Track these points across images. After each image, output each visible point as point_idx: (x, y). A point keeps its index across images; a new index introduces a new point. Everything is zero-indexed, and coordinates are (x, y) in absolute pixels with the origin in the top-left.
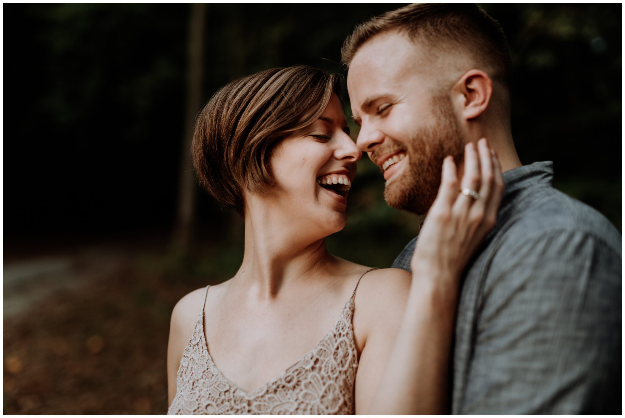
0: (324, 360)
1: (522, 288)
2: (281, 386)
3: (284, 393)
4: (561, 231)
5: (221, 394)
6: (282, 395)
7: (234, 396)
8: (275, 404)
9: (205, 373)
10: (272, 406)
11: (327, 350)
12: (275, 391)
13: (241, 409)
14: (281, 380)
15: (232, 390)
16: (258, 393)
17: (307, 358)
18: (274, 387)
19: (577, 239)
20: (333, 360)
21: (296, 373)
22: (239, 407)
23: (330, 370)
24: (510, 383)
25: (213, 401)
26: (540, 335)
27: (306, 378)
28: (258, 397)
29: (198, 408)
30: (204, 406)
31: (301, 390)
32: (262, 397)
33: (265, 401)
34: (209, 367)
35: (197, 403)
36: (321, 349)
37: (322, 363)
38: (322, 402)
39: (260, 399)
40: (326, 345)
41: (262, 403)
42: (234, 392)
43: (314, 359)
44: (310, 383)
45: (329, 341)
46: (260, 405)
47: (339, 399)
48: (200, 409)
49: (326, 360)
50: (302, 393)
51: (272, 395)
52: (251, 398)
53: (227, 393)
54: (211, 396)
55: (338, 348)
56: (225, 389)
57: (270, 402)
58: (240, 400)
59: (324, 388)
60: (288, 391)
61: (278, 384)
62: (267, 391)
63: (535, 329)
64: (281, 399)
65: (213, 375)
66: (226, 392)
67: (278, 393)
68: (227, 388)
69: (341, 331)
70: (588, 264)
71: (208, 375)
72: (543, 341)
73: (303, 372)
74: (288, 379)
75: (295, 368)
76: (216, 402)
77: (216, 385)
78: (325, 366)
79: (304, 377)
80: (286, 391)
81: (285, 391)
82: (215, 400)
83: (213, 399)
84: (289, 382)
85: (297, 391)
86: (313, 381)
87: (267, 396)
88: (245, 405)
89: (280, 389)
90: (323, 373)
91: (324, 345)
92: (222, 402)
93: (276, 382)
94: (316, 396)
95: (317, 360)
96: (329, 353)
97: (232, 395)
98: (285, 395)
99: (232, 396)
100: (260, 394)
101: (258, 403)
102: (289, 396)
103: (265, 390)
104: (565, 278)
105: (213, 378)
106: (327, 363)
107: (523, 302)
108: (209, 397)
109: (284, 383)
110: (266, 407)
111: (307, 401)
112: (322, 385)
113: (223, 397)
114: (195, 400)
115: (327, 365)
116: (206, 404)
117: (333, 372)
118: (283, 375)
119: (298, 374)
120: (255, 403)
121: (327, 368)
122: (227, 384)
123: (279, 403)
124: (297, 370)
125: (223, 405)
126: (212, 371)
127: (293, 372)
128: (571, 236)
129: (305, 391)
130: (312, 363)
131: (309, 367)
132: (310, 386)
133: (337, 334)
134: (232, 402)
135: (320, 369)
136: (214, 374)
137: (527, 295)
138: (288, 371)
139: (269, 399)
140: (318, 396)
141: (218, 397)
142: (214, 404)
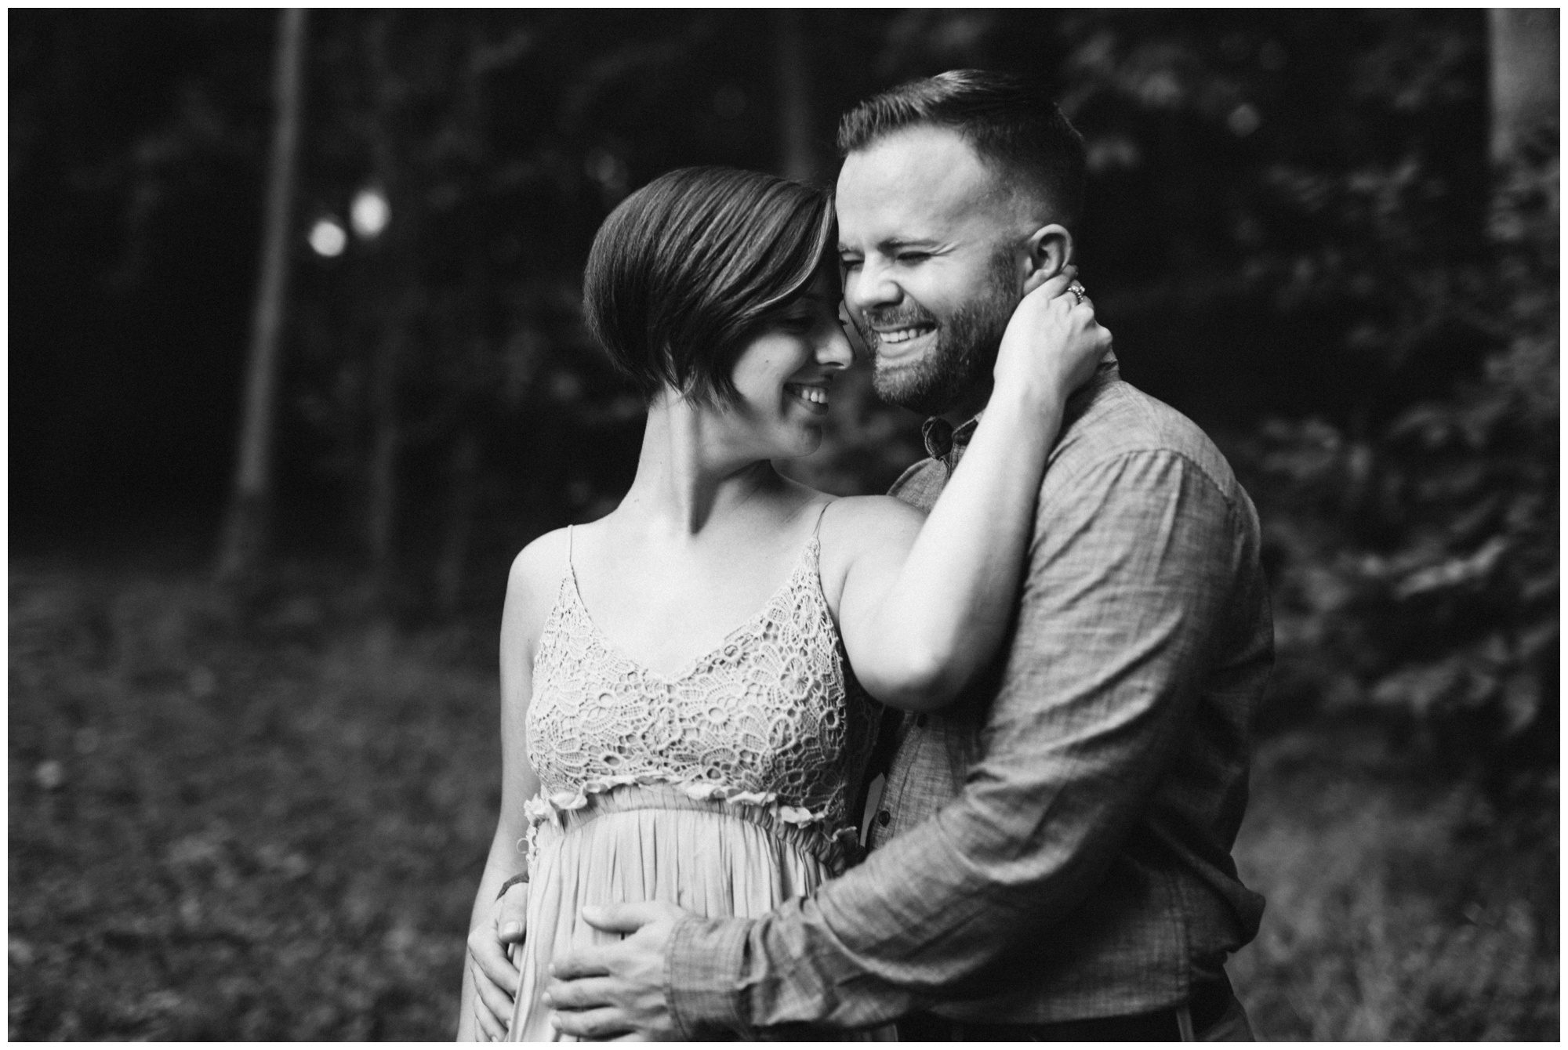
0: (781, 625)
1: (1087, 528)
2: (718, 662)
3: (724, 671)
4: (1140, 452)
5: (622, 678)
6: (720, 674)
7: (644, 680)
8: (711, 688)
9: (591, 649)
10: (706, 692)
11: (783, 611)
12: (710, 669)
13: (658, 698)
14: (718, 651)
15: (640, 673)
16: (684, 672)
17: (754, 622)
18: (709, 662)
19: (1161, 462)
20: (794, 624)
21: (741, 641)
22: (653, 696)
23: (790, 639)
24: (1065, 654)
25: (611, 688)
26: (1108, 591)
27: (756, 650)
28: (683, 680)
29: (586, 700)
30: (596, 697)
31: (750, 667)
32: (690, 678)
33: (694, 685)
34: (596, 641)
35: (584, 692)
36: (775, 609)
37: (778, 629)
38: (783, 685)
39: (687, 681)
40: (782, 604)
41: (692, 688)
42: (644, 674)
43: (765, 623)
44: (763, 656)
45: (784, 598)
46: (687, 691)
47: (807, 679)
48: (589, 702)
49: (784, 625)
50: (752, 671)
51: (705, 675)
52: (672, 682)
53: (632, 677)
54: (606, 682)
55: (799, 607)
56: (630, 671)
57: (703, 685)
58: (654, 685)
59: (784, 665)
60: (730, 668)
61: (712, 659)
62: (697, 670)
63: (1102, 582)
64: (720, 680)
65: (605, 652)
66: (629, 674)
67: (714, 671)
68: (632, 669)
69: (800, 583)
70: (1175, 496)
71: (596, 653)
72: (1113, 599)
73: (752, 641)
74: (729, 651)
75: (738, 635)
76: (616, 689)
77: (613, 666)
78: (784, 634)
79: (753, 648)
80: (727, 668)
81: (724, 668)
82: (614, 687)
83: (610, 685)
84: (730, 655)
85: (743, 668)
86: (766, 655)
87: (697, 677)
88: (664, 691)
89: (717, 665)
90: (780, 642)
91: (777, 604)
92: (626, 690)
93: (710, 656)
94: (774, 676)
95: (770, 625)
96: (787, 614)
97: (640, 678)
98: (726, 674)
99: (641, 681)
100: (687, 675)
101: (684, 688)
102: (731, 675)
103: (693, 669)
104: (1145, 515)
105: (606, 656)
106: (785, 629)
107: (1087, 547)
108: (602, 684)
109: (722, 656)
110: (697, 693)
111: (761, 683)
112: (781, 661)
113: (626, 682)
114: (579, 689)
115: (786, 632)
116: (600, 693)
117: (796, 642)
118: (720, 644)
119: (743, 644)
120: (679, 688)
121: (786, 636)
122: (629, 663)
123: (717, 686)
124: (742, 637)
125: (627, 694)
126: (602, 645)
127: (736, 641)
128: (1155, 458)
129: (755, 668)
130: (763, 629)
131: (759, 634)
132: (763, 661)
133: (796, 587)
134: (643, 687)
135: (776, 637)
136: (607, 649)
137: (1092, 537)
138: (728, 639)
139: (701, 681)
140: (777, 676)
141: (618, 682)
142: (612, 692)
